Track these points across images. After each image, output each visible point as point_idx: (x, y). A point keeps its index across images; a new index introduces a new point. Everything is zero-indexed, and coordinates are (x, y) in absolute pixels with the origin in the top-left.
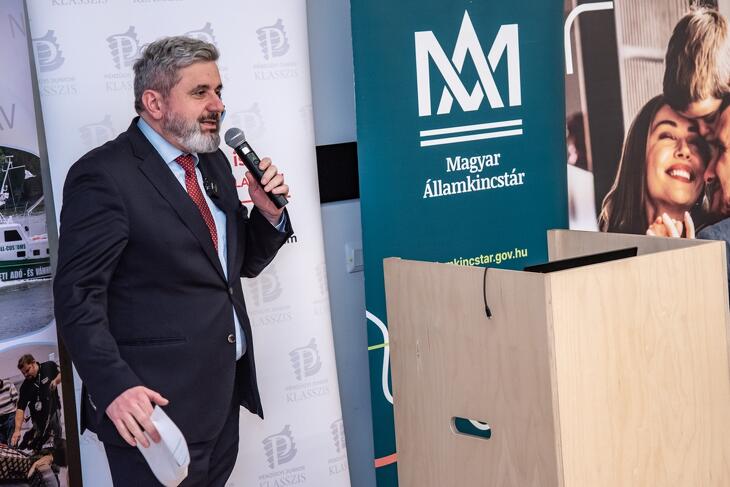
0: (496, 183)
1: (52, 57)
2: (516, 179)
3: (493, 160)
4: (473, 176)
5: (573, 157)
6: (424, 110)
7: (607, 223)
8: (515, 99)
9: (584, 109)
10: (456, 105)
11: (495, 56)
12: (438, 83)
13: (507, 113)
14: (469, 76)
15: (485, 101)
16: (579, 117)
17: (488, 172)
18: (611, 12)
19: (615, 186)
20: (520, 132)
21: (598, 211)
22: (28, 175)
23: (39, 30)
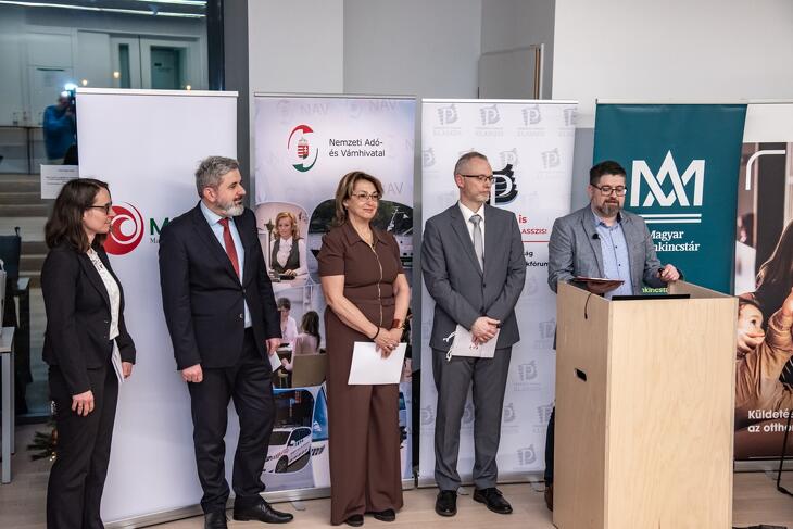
0: (679, 248)
1: (429, 161)
2: (694, 247)
3: (678, 235)
4: (663, 243)
5: (744, 238)
6: (635, 202)
7: (762, 280)
8: (698, 201)
9: (755, 211)
10: (656, 202)
11: (686, 177)
12: (645, 189)
13: (691, 209)
14: (667, 187)
15: (677, 201)
16: (751, 216)
17: (674, 241)
18: (784, 156)
19: (771, 259)
20: (699, 221)
21: (757, 272)
22: (405, 216)
23: (425, 147)
